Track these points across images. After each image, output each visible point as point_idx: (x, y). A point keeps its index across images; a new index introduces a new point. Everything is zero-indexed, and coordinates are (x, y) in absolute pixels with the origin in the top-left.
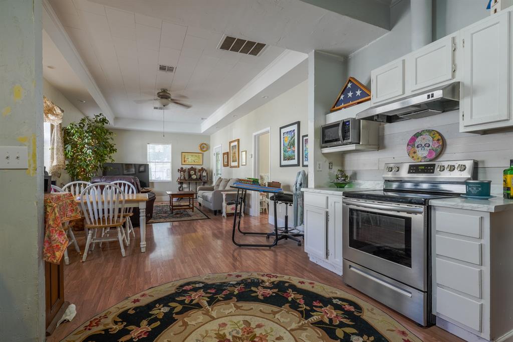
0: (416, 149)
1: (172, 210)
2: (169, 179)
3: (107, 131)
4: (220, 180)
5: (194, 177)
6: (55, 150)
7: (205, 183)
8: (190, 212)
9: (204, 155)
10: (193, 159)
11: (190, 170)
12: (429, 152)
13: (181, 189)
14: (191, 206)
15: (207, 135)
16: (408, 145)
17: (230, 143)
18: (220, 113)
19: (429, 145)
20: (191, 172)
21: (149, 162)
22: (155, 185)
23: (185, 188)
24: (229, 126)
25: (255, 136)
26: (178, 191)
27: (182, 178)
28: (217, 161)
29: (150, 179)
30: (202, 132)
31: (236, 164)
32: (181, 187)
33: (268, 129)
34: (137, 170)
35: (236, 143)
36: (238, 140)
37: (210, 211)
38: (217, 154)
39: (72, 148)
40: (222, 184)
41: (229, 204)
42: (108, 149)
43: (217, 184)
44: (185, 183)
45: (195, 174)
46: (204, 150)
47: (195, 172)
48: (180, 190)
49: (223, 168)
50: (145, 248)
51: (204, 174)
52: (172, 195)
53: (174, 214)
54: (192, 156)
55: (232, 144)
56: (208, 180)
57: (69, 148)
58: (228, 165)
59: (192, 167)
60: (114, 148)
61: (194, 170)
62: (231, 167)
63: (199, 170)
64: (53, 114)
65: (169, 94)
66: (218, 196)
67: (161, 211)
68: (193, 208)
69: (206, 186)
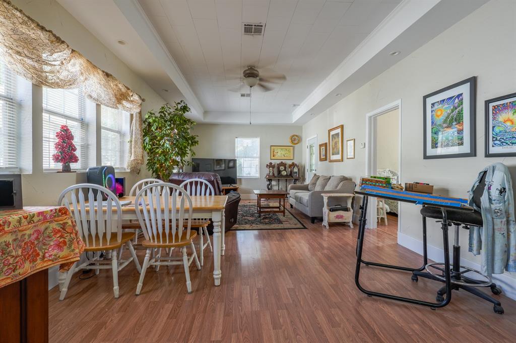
1: (260, 212)
2: (258, 175)
3: (189, 120)
4: (316, 177)
5: (284, 173)
6: (133, 143)
7: (296, 180)
8: (280, 216)
9: (296, 147)
10: (283, 153)
11: (279, 165)
13: (270, 187)
14: (282, 208)
15: (299, 126)
17: (329, 131)
18: (317, 94)
20: (281, 167)
21: (237, 157)
22: (243, 182)
23: (274, 185)
24: (328, 110)
25: (370, 117)
26: (267, 189)
27: (271, 174)
28: (311, 154)
29: (238, 175)
30: (293, 122)
31: (338, 157)
32: (269, 185)
33: (398, 102)
34: (227, 165)
35: (339, 131)
36: (342, 127)
37: (306, 216)
38: (311, 147)
39: (151, 140)
40: (319, 182)
41: (332, 210)
42: (190, 142)
43: (313, 182)
44: (274, 180)
45: (285, 170)
46: (296, 142)
47: (285, 168)
48: (269, 189)
49: (320, 163)
50: (220, 280)
51: (296, 170)
52: (260, 195)
53: (262, 218)
54: (282, 149)
55: (332, 133)
56: (300, 177)
57: (147, 139)
58: (326, 159)
59: (282, 162)
60: (196, 140)
61: (284, 165)
62: (331, 161)
63: (290, 165)
64: (127, 100)
65: (256, 70)
66: (317, 198)
67: (247, 213)
68: (283, 212)
69: (298, 184)
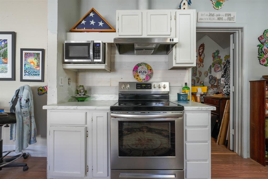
0: (139, 74)
12: (146, 76)
16: (133, 71)
19: (146, 72)
